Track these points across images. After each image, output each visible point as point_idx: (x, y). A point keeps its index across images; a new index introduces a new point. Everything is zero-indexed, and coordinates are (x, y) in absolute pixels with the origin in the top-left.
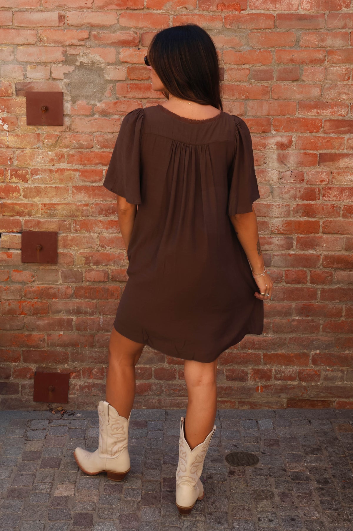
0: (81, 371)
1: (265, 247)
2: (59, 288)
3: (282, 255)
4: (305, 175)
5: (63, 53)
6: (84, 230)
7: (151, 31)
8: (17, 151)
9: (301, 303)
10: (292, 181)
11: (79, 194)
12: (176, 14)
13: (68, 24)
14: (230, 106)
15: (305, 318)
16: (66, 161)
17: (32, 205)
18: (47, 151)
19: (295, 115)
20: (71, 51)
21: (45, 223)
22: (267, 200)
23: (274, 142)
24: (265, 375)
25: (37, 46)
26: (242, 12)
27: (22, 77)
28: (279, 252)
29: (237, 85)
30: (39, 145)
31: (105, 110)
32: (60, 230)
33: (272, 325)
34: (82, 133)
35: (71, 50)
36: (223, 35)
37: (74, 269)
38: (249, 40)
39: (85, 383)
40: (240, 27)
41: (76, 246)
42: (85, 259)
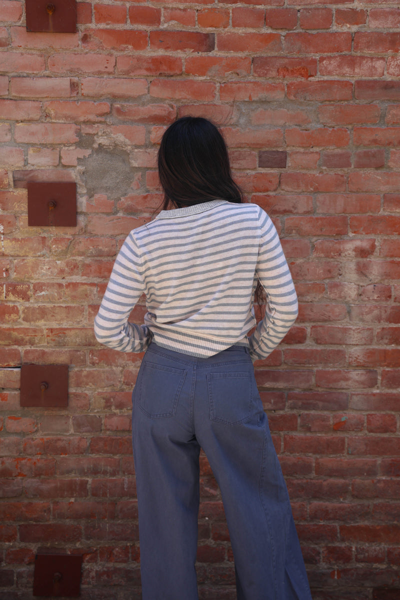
0: (98, 552)
1: (341, 384)
2: (70, 440)
3: (363, 394)
4: (393, 290)
5: (76, 132)
6: (103, 363)
7: (191, 104)
8: (15, 259)
9: (388, 458)
10: (376, 298)
12: (224, 81)
13: (82, 94)
14: (294, 201)
15: (394, 479)
16: (80, 273)
17: (35, 331)
18: (55, 260)
19: (379, 212)
20: (86, 130)
21: (51, 354)
22: (343, 323)
23: (352, 247)
24: (343, 556)
25: (42, 122)
26: (310, 79)
27: (21, 164)
28: (359, 391)
29: (303, 174)
30: (44, 251)
31: (131, 206)
32: (71, 363)
33: (350, 488)
34: (101, 236)
35: (87, 128)
36: (286, 108)
37: (91, 415)
38: (319, 116)
39: (103, 568)
40: (308, 99)
41: (93, 384)
42: (104, 401)
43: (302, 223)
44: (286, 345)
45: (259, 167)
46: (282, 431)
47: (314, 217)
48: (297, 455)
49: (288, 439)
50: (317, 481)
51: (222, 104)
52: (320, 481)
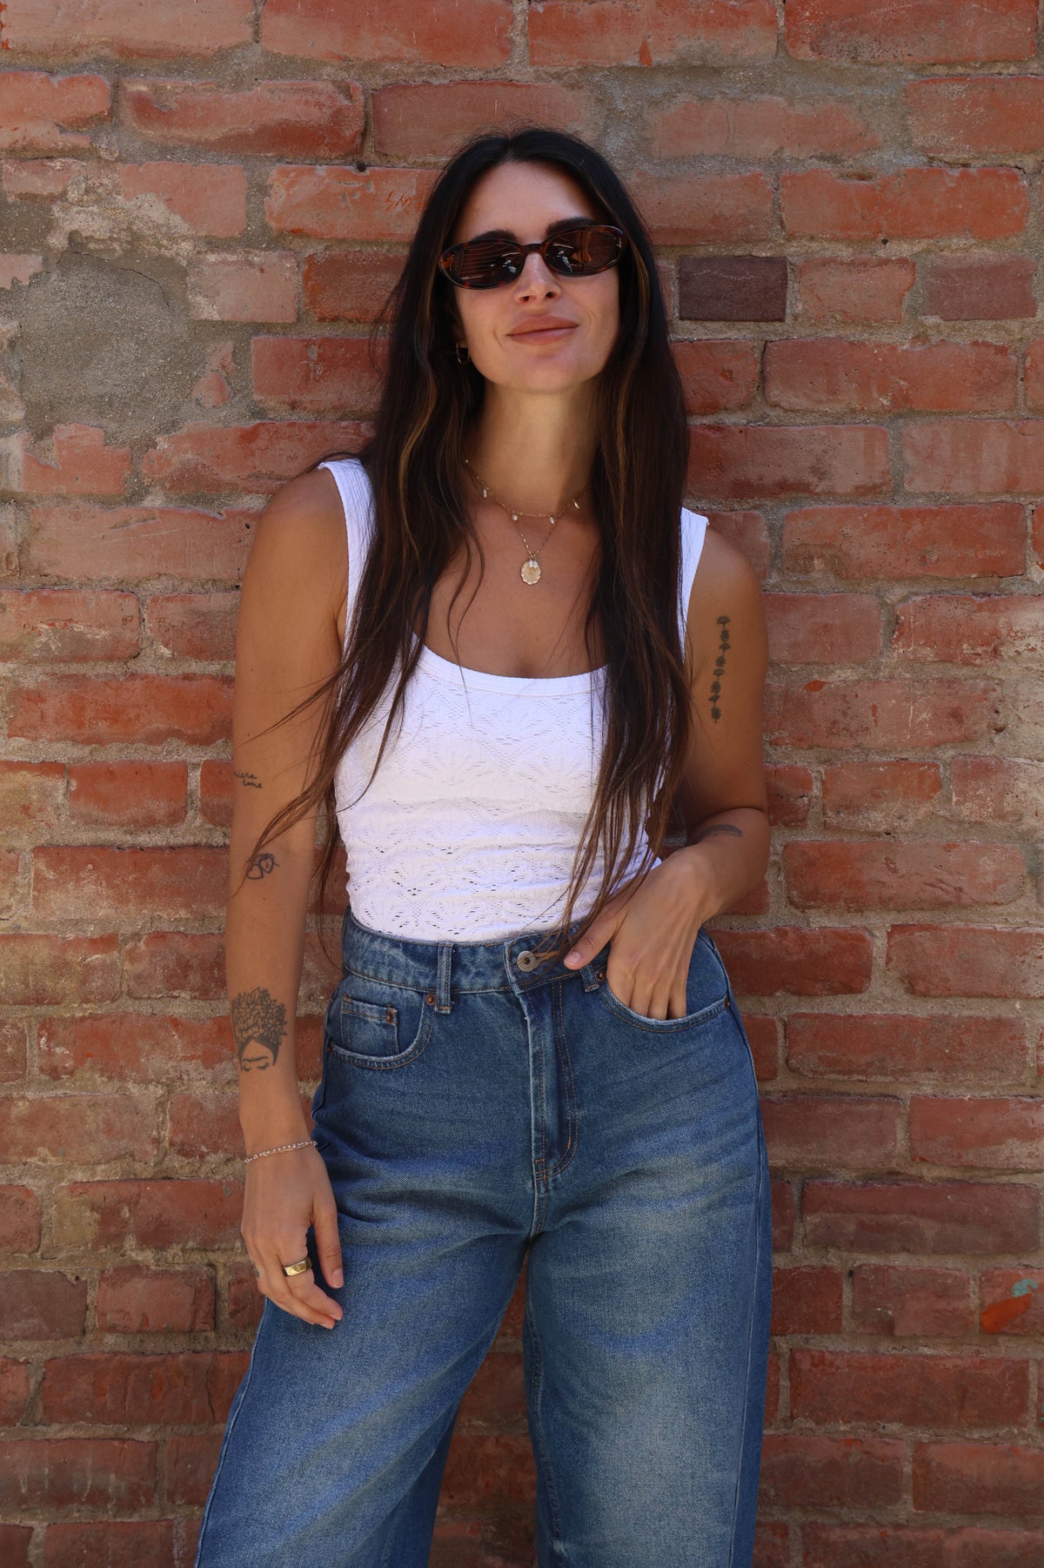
1: (1007, 1153)
6: (92, 1068)
7: (419, 80)
11: (70, 886)
13: (5, 46)
14: (818, 449)
16: (4, 723)
20: (22, 180)
22: (1014, 915)
23: (1041, 624)
29: (851, 343)
31: (195, 469)
34: (81, 585)
35: (24, 175)
36: (781, 94)
37: (44, 1269)
38: (911, 120)
40: (865, 56)
41: (54, 1152)
42: (97, 1216)
43: (848, 530)
44: (795, 999)
45: (682, 319)
46: (782, 1334)
47: (895, 508)
48: (842, 1428)
49: (805, 1365)
50: (919, 1534)
51: (538, 78)
52: (932, 1534)
